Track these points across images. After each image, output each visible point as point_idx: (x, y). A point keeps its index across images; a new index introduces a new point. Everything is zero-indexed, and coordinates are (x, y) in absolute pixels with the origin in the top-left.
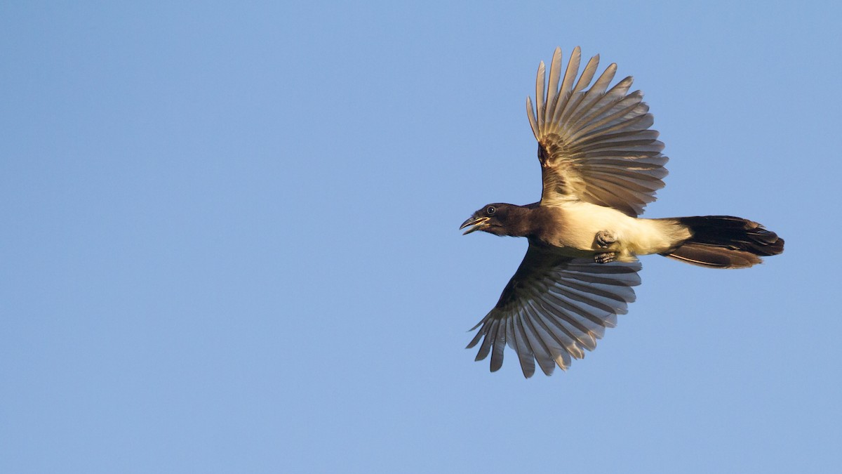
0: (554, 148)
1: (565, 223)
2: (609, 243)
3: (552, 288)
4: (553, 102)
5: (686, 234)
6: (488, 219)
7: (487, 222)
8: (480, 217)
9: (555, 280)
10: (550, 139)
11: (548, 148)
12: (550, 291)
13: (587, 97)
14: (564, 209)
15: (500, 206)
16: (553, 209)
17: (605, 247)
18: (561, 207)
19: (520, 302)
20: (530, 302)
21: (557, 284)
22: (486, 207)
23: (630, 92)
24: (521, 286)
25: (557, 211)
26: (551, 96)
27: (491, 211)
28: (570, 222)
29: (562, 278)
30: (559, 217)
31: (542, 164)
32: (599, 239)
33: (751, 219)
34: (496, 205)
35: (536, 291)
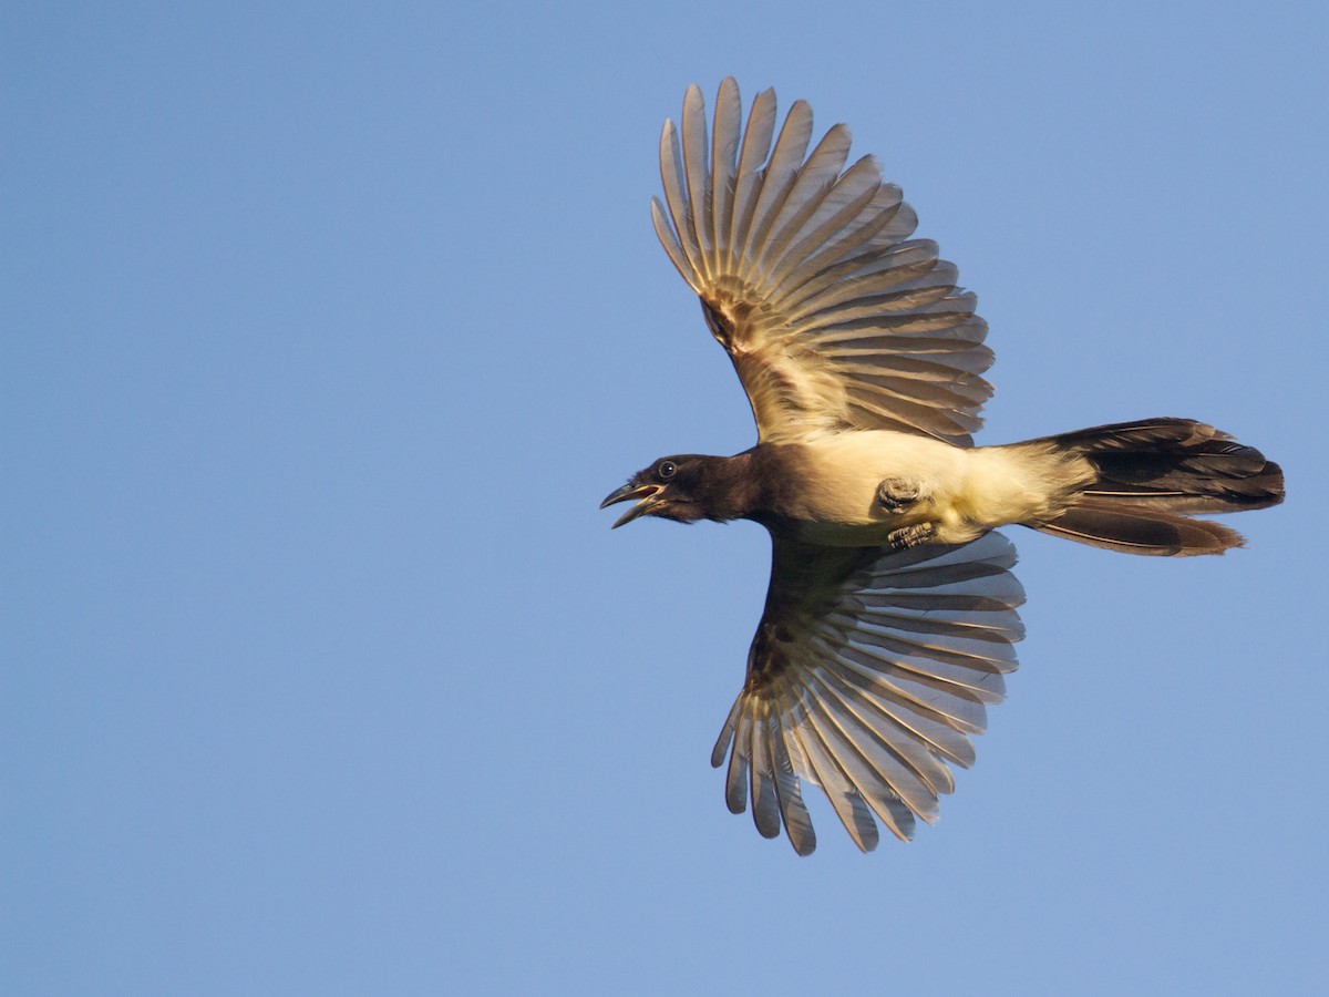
0: (743, 310)
1: (813, 473)
2: (908, 503)
3: (854, 634)
4: (705, 201)
5: (1083, 471)
6: (661, 489)
7: (659, 497)
8: (643, 482)
9: (853, 615)
10: (726, 288)
11: (726, 310)
12: (852, 643)
13: (769, 183)
14: (810, 444)
15: (686, 462)
16: (786, 447)
17: (900, 511)
18: (803, 442)
19: (796, 675)
20: (816, 672)
21: (861, 625)
22: (657, 464)
23: (851, 161)
24: (785, 636)
25: (796, 451)
26: (697, 189)
27: (666, 471)
28: (822, 470)
29: (868, 609)
30: (798, 462)
31: (728, 346)
32: (883, 496)
33: (1201, 419)
34: (677, 460)
35: (822, 644)
